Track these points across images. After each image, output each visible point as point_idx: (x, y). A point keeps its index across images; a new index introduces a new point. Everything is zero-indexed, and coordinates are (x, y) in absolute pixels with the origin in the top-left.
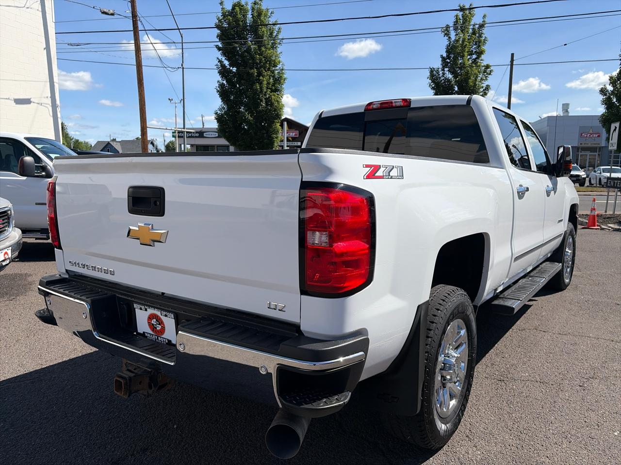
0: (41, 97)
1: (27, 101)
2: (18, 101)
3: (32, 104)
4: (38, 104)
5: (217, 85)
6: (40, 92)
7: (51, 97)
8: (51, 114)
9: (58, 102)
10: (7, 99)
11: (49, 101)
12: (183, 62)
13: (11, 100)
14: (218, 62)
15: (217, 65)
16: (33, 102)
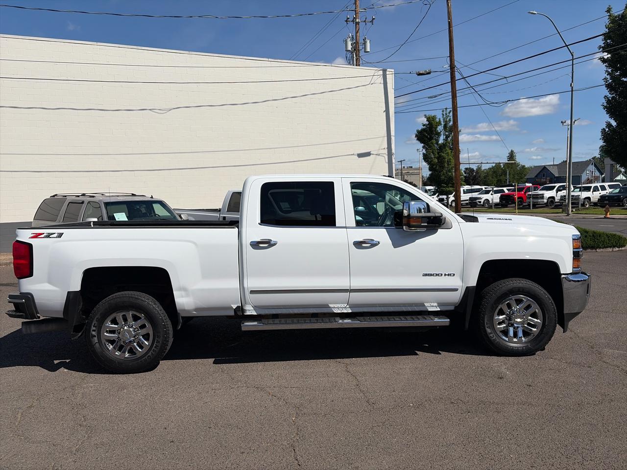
0: (379, 150)
1: (368, 154)
2: (361, 155)
3: (371, 156)
4: (377, 155)
5: (604, 101)
6: (379, 145)
7: (387, 148)
8: (387, 161)
9: (393, 151)
10: (352, 155)
11: (386, 151)
12: (572, 82)
13: (355, 155)
14: (608, 75)
15: (605, 79)
16: (373, 154)
